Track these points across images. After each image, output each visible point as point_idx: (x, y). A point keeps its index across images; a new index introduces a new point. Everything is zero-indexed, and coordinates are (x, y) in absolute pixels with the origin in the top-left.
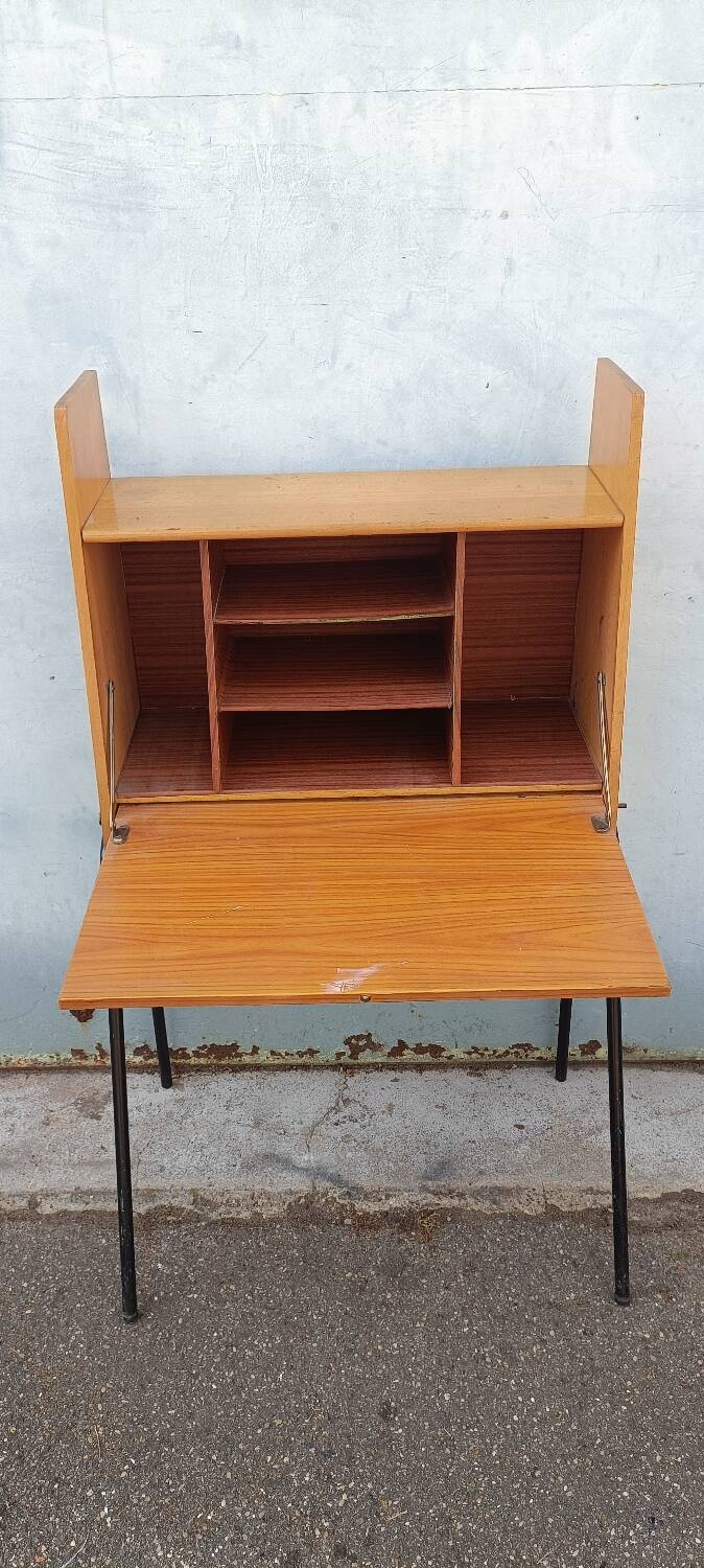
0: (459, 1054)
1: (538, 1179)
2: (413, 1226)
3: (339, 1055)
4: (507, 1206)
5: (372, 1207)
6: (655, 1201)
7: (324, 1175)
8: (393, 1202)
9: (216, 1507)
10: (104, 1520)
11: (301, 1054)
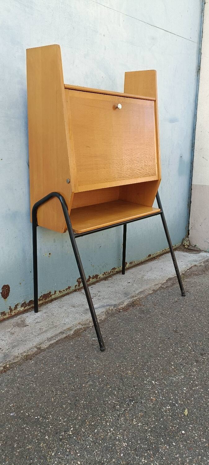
0: (101, 276)
1: (145, 287)
2: (135, 305)
3: (76, 286)
4: (146, 293)
5: (123, 306)
6: (166, 282)
7: (105, 306)
8: (125, 304)
9: (172, 365)
10: (155, 383)
11: (67, 289)
